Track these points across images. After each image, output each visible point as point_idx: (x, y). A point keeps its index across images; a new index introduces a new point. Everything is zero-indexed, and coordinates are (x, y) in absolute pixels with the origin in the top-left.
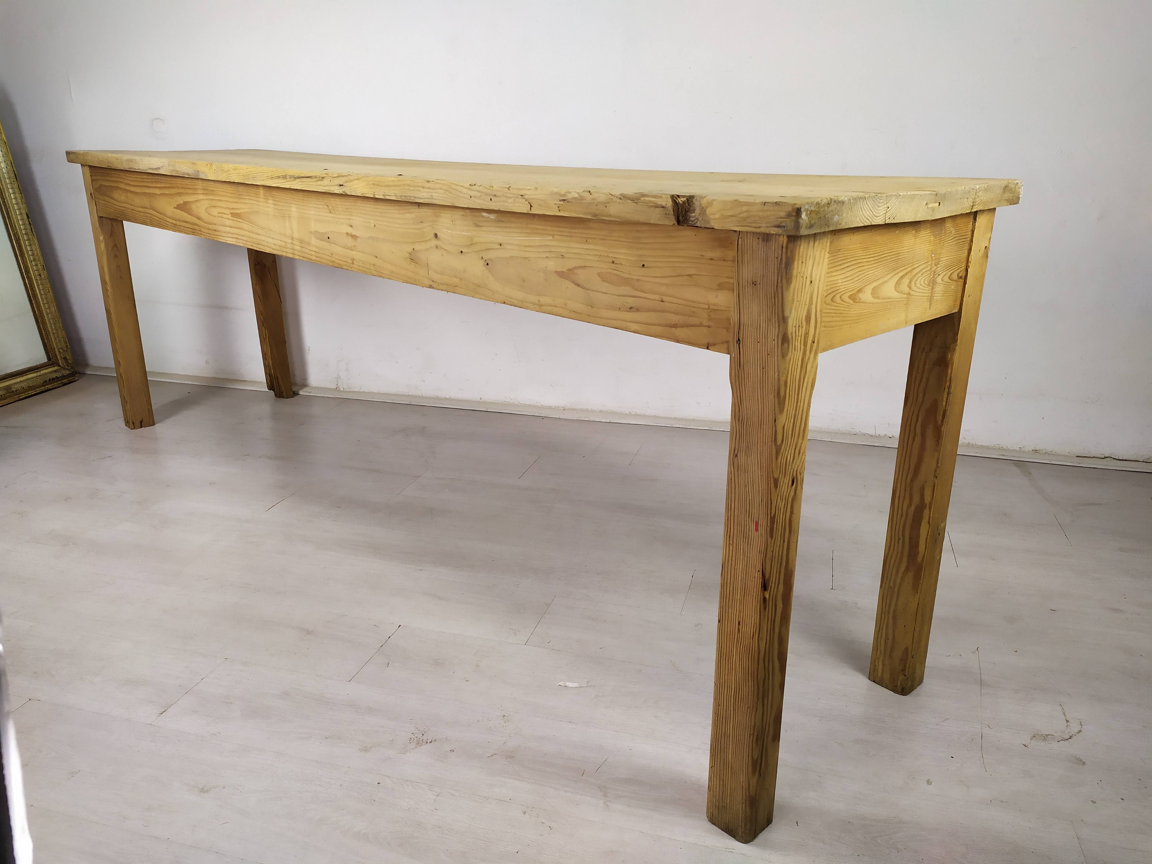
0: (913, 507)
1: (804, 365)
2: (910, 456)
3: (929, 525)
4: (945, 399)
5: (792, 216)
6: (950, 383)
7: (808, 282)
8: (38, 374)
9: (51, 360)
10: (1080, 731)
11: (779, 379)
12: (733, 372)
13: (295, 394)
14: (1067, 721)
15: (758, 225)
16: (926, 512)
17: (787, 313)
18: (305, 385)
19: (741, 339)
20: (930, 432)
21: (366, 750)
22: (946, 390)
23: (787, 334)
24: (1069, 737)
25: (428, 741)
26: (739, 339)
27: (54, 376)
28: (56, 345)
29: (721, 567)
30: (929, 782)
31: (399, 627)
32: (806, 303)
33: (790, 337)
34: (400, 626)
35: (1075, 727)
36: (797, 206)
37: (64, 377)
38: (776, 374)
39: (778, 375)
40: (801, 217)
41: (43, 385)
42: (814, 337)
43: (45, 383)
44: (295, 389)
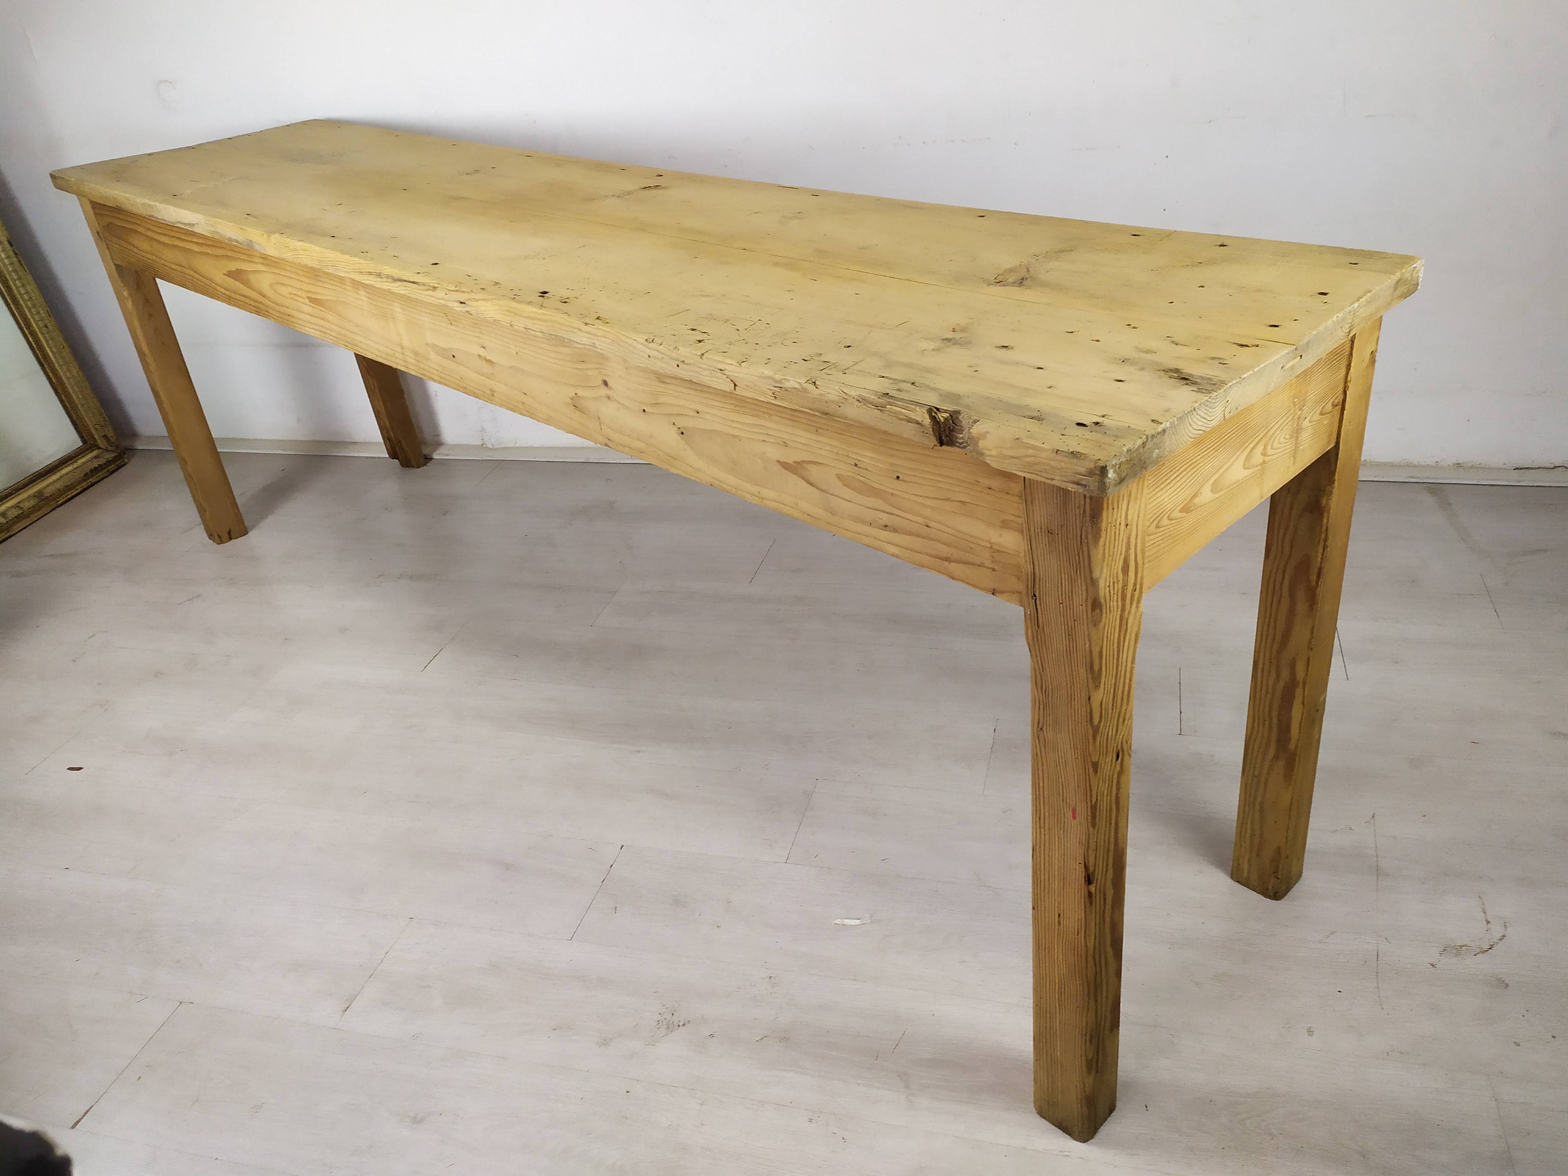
0: (1281, 684)
1: (1124, 622)
2: (1275, 622)
3: (1304, 706)
4: (1320, 555)
5: (1095, 474)
6: (1327, 534)
7: (1123, 527)
8: (75, 465)
9: (88, 443)
10: (1504, 936)
11: (1091, 651)
12: (1030, 631)
13: (428, 459)
14: (1488, 922)
15: (1049, 476)
16: (1299, 692)
17: (1096, 574)
18: (439, 444)
19: (1037, 595)
20: (1301, 594)
21: (604, 1043)
22: (1322, 543)
23: (1099, 598)
24: (1489, 947)
25: (681, 1024)
26: (1034, 594)
27: (96, 464)
28: (90, 421)
29: (1031, 850)
30: (1310, 1032)
31: (621, 848)
32: (1121, 551)
33: (1103, 601)
34: (623, 846)
35: (1497, 931)
36: (1101, 464)
37: (109, 463)
38: (1087, 646)
39: (1090, 646)
40: (1107, 476)
41: (84, 480)
42: (1135, 584)
43: (87, 476)
44: (426, 451)
